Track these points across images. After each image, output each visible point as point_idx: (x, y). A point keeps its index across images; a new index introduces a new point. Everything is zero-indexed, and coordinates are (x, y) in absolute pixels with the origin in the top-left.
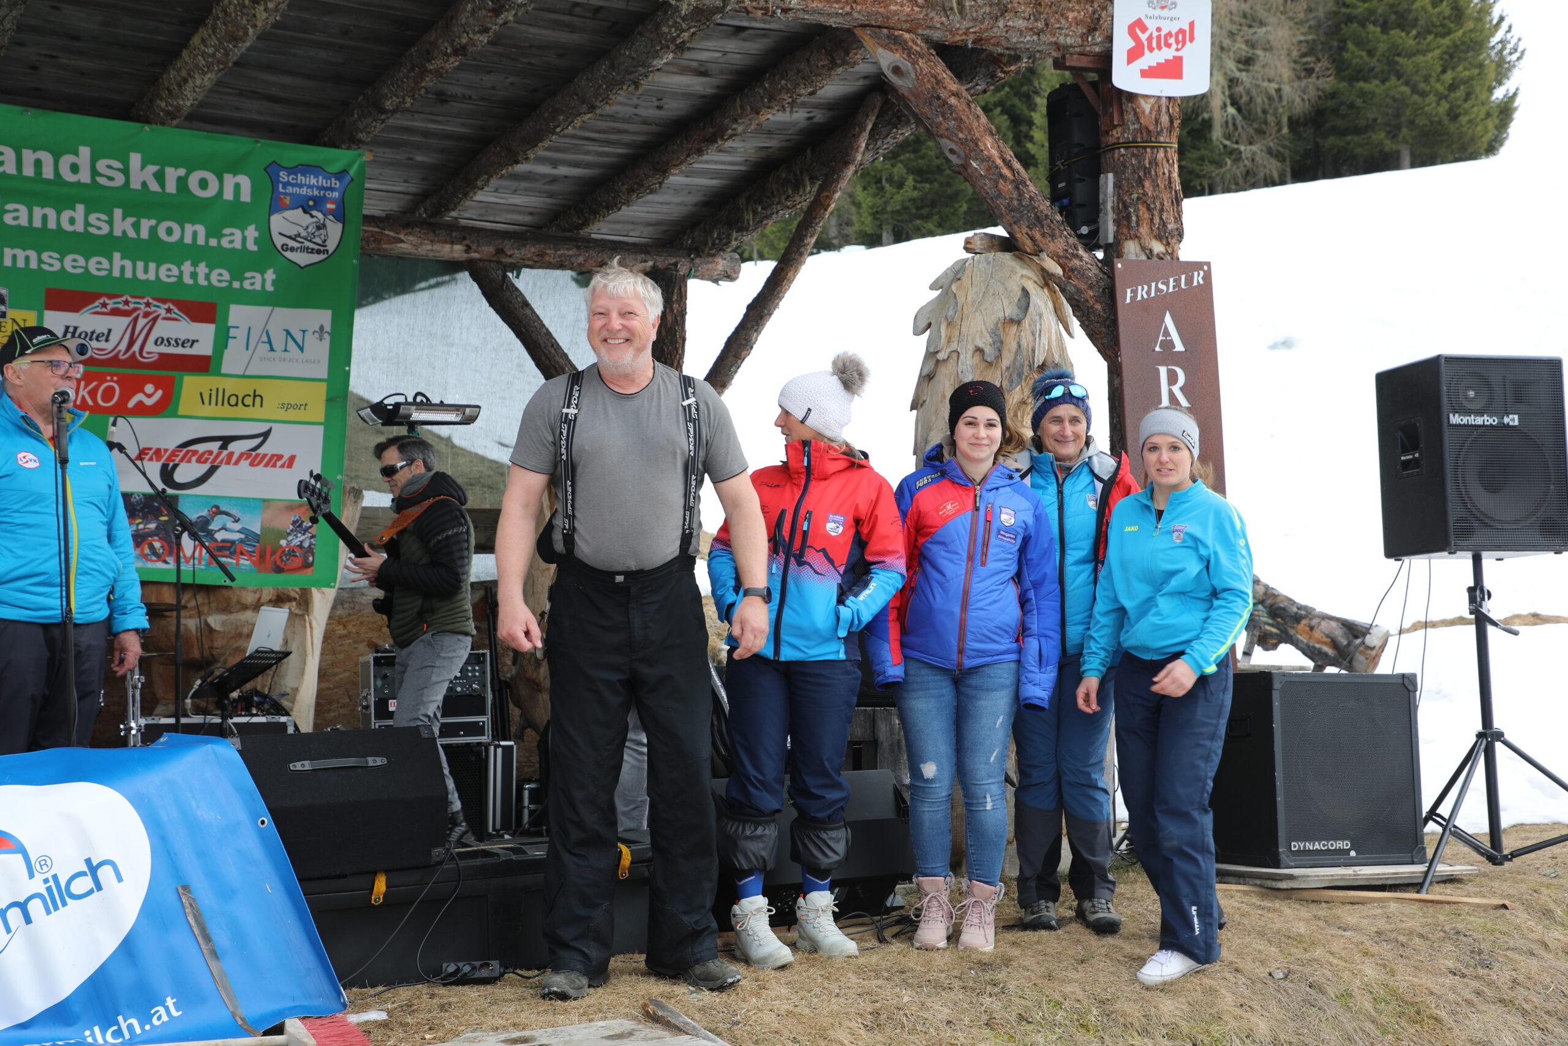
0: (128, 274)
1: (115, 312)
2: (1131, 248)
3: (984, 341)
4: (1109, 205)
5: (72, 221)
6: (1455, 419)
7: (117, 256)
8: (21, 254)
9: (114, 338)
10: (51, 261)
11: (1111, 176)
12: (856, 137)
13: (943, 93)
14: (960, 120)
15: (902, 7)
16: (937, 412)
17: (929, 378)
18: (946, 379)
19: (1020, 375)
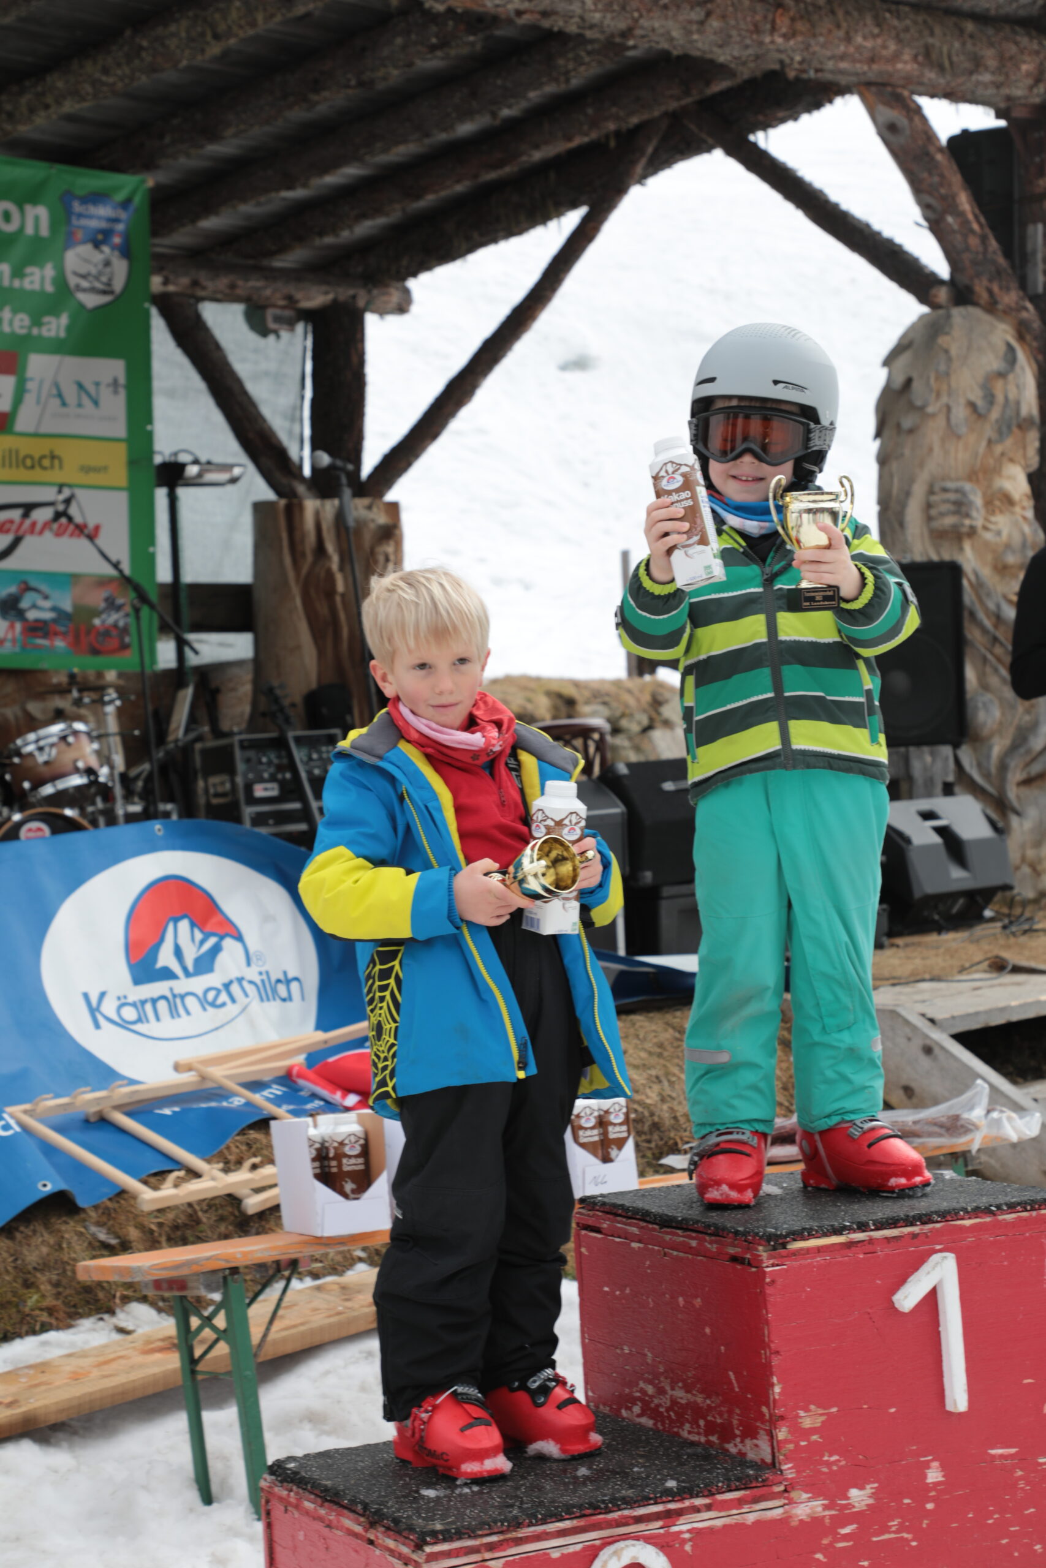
3: (976, 396)
4: (1039, 256)
11: (1038, 226)
13: (932, 149)
14: (942, 176)
15: (906, 66)
16: (921, 465)
17: (911, 431)
18: (933, 432)
19: (1009, 427)
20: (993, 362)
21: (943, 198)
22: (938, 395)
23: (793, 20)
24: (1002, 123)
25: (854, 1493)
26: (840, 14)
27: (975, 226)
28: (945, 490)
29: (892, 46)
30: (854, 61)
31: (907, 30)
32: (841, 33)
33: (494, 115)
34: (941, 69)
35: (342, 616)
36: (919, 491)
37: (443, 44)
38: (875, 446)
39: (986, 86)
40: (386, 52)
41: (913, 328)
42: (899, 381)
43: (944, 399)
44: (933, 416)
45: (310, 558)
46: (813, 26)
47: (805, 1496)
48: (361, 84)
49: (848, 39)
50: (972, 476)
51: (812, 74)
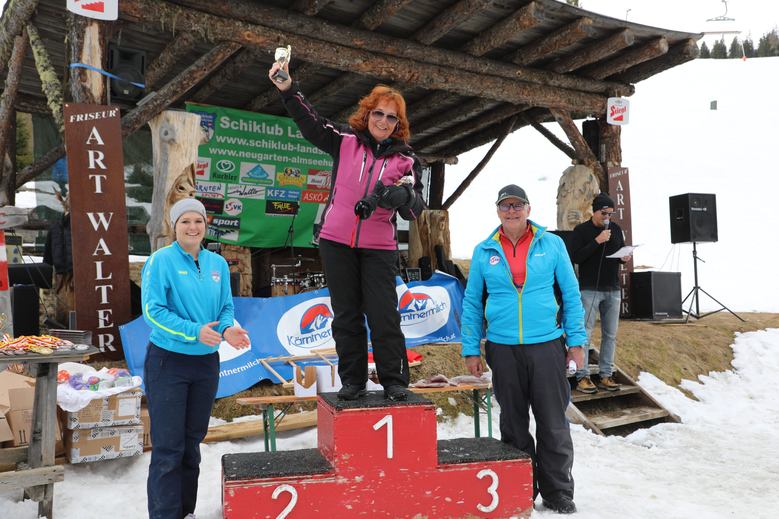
0: (327, 165)
1: (324, 175)
2: (610, 164)
3: (581, 188)
4: (604, 153)
5: (315, 151)
6: (693, 209)
7: (324, 160)
8: (303, 160)
9: (322, 182)
10: (310, 162)
11: (604, 145)
12: (509, 127)
13: (571, 125)
14: (574, 131)
15: (563, 103)
16: (567, 205)
17: (564, 196)
18: (570, 197)
19: (590, 197)
20: (587, 179)
21: (574, 137)
22: (571, 187)
23: (529, 92)
24: (594, 119)
25: (357, 478)
26: (543, 90)
27: (584, 144)
28: (573, 212)
29: (559, 99)
30: (548, 102)
31: (563, 95)
32: (543, 95)
33: (466, 115)
34: (573, 104)
35: (430, 239)
36: (566, 212)
37: (446, 98)
38: (556, 200)
39: (587, 109)
40: (433, 100)
41: (567, 170)
42: (562, 183)
43: (573, 189)
44: (570, 192)
45: (422, 225)
46: (535, 93)
47: (342, 477)
48: (428, 108)
49: (545, 96)
50: (580, 209)
51: (536, 105)
